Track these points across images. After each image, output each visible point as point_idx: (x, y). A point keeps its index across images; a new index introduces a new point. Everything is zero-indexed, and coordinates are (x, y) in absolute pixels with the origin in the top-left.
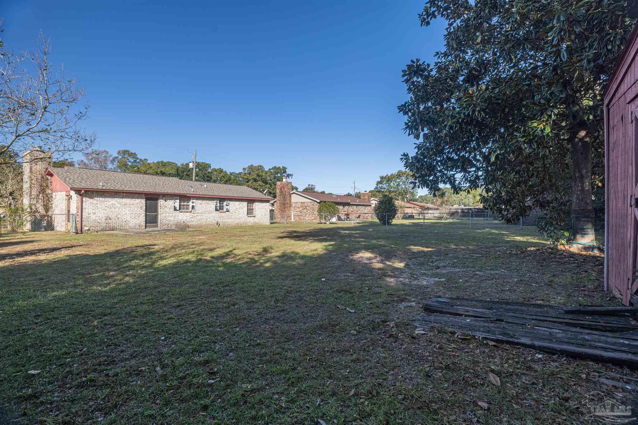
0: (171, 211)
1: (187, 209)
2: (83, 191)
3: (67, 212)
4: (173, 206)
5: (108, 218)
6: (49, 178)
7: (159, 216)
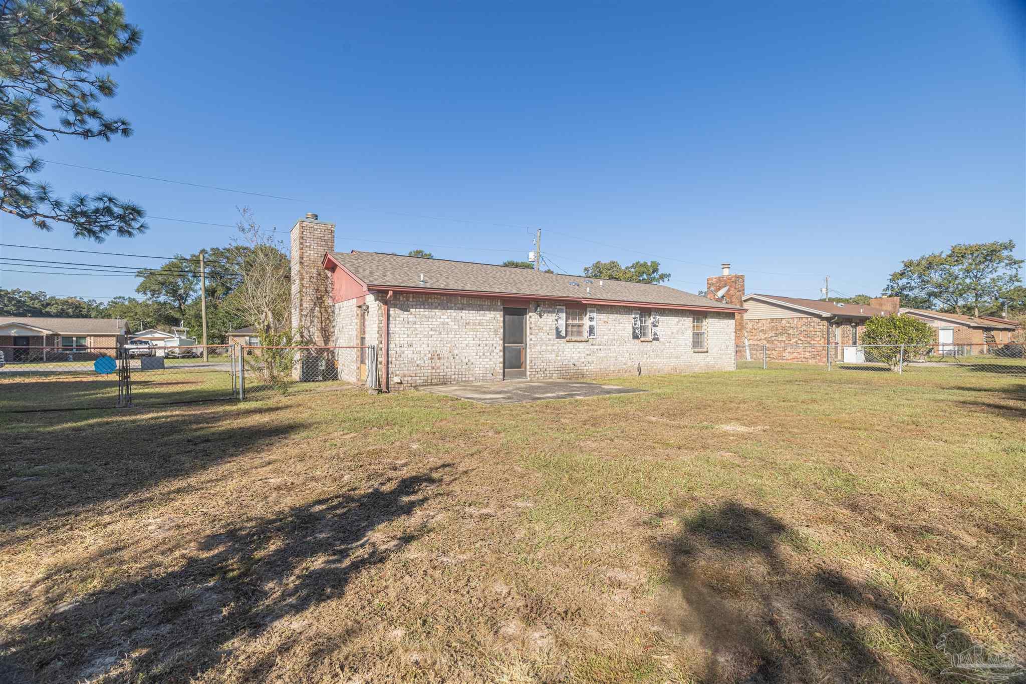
0: (550, 340)
1: (580, 333)
2: (390, 293)
3: (359, 341)
4: (554, 326)
5: (436, 356)
6: (329, 274)
7: (528, 350)
